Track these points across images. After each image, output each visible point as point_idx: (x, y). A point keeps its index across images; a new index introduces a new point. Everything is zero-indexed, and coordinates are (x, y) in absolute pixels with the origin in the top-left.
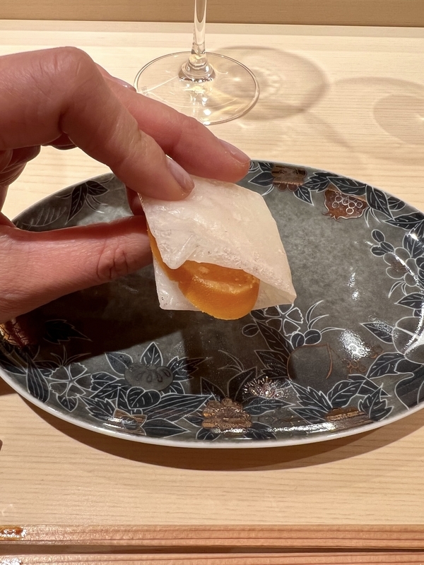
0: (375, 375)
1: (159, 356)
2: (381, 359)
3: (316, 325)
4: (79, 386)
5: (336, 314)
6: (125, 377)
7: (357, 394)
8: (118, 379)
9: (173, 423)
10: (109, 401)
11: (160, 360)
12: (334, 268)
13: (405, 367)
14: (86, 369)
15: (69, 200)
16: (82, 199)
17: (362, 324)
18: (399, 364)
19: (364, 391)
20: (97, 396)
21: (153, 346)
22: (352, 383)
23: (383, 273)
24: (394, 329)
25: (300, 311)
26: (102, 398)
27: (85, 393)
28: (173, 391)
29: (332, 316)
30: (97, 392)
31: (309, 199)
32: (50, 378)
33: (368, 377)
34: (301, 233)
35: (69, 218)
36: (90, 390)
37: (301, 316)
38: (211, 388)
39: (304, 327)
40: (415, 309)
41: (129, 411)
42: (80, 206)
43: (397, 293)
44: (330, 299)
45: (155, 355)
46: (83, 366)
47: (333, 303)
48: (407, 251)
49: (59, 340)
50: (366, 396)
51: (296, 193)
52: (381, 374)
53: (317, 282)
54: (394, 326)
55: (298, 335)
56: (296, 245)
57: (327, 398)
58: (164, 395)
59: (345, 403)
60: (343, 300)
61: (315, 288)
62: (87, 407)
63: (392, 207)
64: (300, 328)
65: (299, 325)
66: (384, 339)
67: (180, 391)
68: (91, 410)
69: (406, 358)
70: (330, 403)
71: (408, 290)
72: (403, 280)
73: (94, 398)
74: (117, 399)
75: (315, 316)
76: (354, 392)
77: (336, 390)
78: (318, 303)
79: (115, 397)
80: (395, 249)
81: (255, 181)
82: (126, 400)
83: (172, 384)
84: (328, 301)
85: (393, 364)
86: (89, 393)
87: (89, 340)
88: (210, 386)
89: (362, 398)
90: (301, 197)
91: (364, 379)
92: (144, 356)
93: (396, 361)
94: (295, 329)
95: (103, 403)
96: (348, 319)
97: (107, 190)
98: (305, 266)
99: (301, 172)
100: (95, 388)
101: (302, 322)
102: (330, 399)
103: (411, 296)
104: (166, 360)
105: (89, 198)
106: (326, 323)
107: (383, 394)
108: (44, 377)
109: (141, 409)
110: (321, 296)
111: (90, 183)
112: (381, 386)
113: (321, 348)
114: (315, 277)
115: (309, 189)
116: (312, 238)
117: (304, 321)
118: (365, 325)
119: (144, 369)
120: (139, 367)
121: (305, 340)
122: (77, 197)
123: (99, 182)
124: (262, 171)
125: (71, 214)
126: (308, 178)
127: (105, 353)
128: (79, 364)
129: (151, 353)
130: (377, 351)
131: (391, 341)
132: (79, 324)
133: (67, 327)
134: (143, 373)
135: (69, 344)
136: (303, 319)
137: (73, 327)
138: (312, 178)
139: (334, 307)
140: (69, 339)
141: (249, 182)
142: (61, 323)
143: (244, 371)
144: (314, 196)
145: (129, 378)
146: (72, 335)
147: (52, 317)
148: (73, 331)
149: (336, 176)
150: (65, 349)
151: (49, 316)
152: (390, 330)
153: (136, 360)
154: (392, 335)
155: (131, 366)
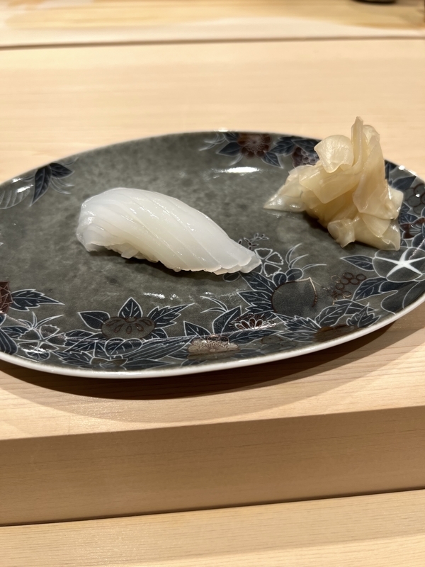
0: (361, 297)
1: (138, 309)
2: (364, 284)
3: (297, 264)
4: (51, 344)
5: (316, 253)
6: (102, 331)
7: (345, 315)
8: (94, 334)
9: (156, 360)
10: (86, 352)
11: (140, 312)
13: (388, 287)
14: (59, 329)
15: (31, 182)
16: (46, 181)
17: (342, 258)
18: (382, 286)
19: (351, 312)
20: (71, 350)
21: (131, 301)
22: (339, 307)
24: (373, 259)
25: (279, 255)
26: (78, 351)
27: (58, 349)
28: (154, 337)
29: (312, 255)
30: (71, 347)
31: (277, 162)
32: (18, 339)
33: (354, 300)
35: (34, 201)
36: (64, 346)
37: (281, 258)
38: (195, 330)
39: (285, 267)
41: (108, 358)
42: (44, 188)
44: (308, 241)
45: (134, 308)
46: (56, 327)
47: (311, 244)
49: (27, 308)
50: (354, 315)
51: (265, 159)
52: (367, 296)
54: (374, 256)
55: (280, 274)
57: (315, 322)
58: (146, 341)
59: (333, 323)
60: (321, 241)
61: (292, 234)
62: (61, 358)
64: (281, 269)
65: (280, 266)
66: (365, 268)
67: (164, 336)
68: (65, 360)
69: (389, 280)
70: (318, 325)
73: (68, 351)
74: (94, 350)
75: (294, 257)
76: (342, 314)
77: (323, 316)
78: (296, 246)
79: (92, 348)
81: (224, 150)
82: (105, 350)
83: (154, 331)
84: (306, 244)
85: (377, 287)
86: (64, 349)
87: (61, 304)
88: (195, 328)
89: (350, 317)
90: (270, 161)
91: (350, 302)
92: (122, 311)
93: (379, 285)
94: (277, 269)
95: (79, 355)
96: (327, 256)
97: (71, 172)
99: (267, 138)
100: (69, 344)
101: (282, 264)
102: (318, 322)
104: (146, 311)
105: (53, 180)
106: (306, 261)
107: (370, 310)
108: (11, 339)
109: (121, 355)
110: (299, 240)
111: (53, 165)
112: (368, 305)
113: (304, 283)
115: (277, 154)
117: (285, 262)
118: (346, 259)
119: (123, 321)
120: (118, 321)
121: (287, 277)
122: (40, 179)
123: (63, 164)
124: (229, 142)
125: (35, 196)
126: (274, 144)
127: (79, 313)
128: (51, 325)
129: (129, 308)
130: (360, 278)
131: (372, 268)
132: (48, 291)
133: (36, 295)
134: (121, 326)
135: (39, 309)
136: (283, 261)
137: (42, 295)
138: (277, 143)
139: (313, 248)
140: (39, 305)
141: (217, 153)
142: (29, 292)
143: (228, 311)
144: (282, 160)
145: (107, 331)
146: (41, 302)
147: (19, 288)
148: (42, 298)
149: (300, 138)
150: (34, 314)
151: (15, 288)
152: (370, 260)
153: (114, 315)
154: (373, 264)
155: (108, 321)
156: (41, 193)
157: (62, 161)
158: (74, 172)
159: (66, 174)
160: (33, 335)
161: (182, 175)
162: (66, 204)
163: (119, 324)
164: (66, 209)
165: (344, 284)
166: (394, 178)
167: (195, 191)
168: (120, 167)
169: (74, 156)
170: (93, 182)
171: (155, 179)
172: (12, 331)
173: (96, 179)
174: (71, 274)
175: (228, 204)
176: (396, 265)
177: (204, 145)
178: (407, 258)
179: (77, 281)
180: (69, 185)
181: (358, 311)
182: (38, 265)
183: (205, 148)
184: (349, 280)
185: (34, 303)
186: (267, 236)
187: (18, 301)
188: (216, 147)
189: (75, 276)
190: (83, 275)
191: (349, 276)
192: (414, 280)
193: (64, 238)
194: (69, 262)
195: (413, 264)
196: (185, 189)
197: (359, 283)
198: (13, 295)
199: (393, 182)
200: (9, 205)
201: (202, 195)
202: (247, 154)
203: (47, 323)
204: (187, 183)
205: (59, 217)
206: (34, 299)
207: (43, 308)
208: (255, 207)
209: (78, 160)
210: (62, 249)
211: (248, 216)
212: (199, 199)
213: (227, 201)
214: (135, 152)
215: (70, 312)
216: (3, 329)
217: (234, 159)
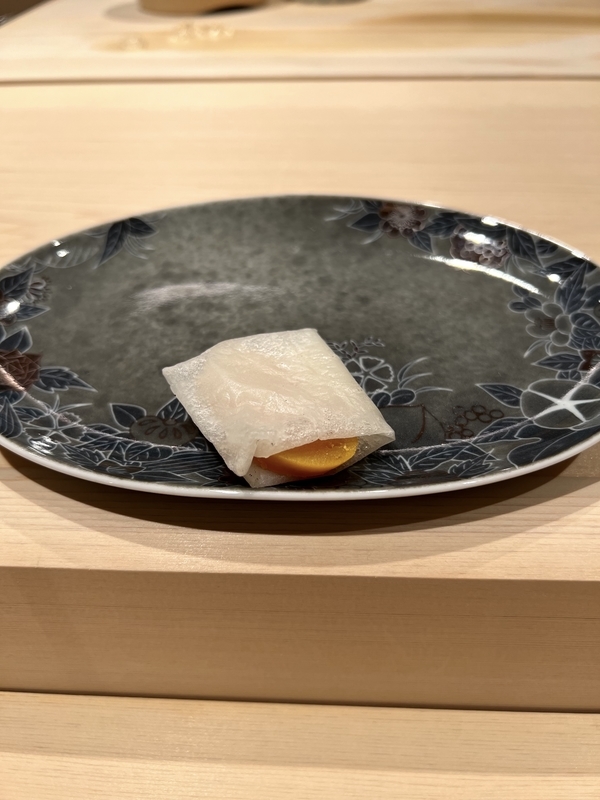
1: (184, 410)
3: (412, 384)
4: (64, 436)
5: (443, 373)
6: (130, 430)
7: (452, 459)
8: (120, 432)
9: (178, 475)
10: (101, 452)
12: (451, 324)
13: (531, 432)
14: (80, 420)
15: (102, 239)
16: (121, 239)
17: (478, 385)
18: (523, 430)
19: (462, 457)
20: (84, 446)
21: (177, 400)
23: (522, 330)
24: (525, 391)
25: (391, 369)
26: (91, 449)
27: (69, 442)
28: (192, 447)
29: (437, 375)
30: (86, 443)
31: (429, 245)
32: (28, 423)
33: (474, 442)
34: (412, 285)
35: (102, 261)
36: (78, 440)
37: (392, 373)
39: (392, 386)
40: (559, 371)
41: (123, 463)
42: (116, 248)
43: (539, 352)
44: (437, 356)
46: (78, 417)
47: (441, 360)
48: (560, 305)
49: (53, 389)
50: (464, 461)
51: (412, 240)
53: (422, 337)
54: (526, 389)
55: (383, 394)
56: (403, 298)
57: (407, 463)
58: (178, 451)
59: (432, 467)
60: (456, 358)
61: (419, 343)
62: (66, 453)
63: (543, 252)
64: (386, 387)
65: (387, 383)
66: (508, 403)
67: (202, 449)
68: (71, 455)
69: (535, 424)
70: (409, 467)
71: (554, 349)
72: (549, 339)
73: (80, 447)
74: (111, 451)
75: (409, 374)
76: (448, 458)
78: (419, 360)
79: (110, 448)
80: (543, 305)
81: (359, 223)
82: (124, 453)
84: (434, 359)
85: (514, 431)
86: (76, 443)
87: (94, 390)
89: (458, 463)
90: (419, 244)
91: (468, 444)
92: (163, 409)
94: (381, 386)
95: (90, 453)
96: (458, 379)
97: (155, 231)
98: (410, 321)
99: (420, 211)
100: (84, 439)
101: (391, 380)
102: (410, 464)
103: (559, 357)
105: (130, 239)
106: (427, 382)
107: (490, 458)
108: (20, 421)
109: (140, 462)
110: (425, 352)
111: (133, 221)
112: (490, 452)
113: (412, 410)
114: (423, 332)
115: (431, 236)
116: (427, 291)
117: (395, 379)
118: (483, 386)
119: (159, 423)
120: (154, 421)
121: (392, 399)
122: (114, 235)
123: (146, 220)
124: (367, 212)
125: (104, 255)
126: (430, 221)
127: (111, 405)
128: (73, 414)
129: (173, 408)
130: (494, 415)
131: (518, 405)
132: (84, 373)
133: (68, 375)
134: (156, 427)
135: (65, 393)
136: (393, 376)
137: (76, 376)
138: (434, 221)
139: (441, 365)
140: (67, 388)
141: (349, 225)
142: (60, 371)
144: (437, 244)
145: (135, 430)
146: (71, 384)
147: (51, 364)
148: (74, 380)
149: (466, 216)
150: (58, 398)
151: (47, 364)
152: (519, 393)
153: (151, 413)
154: (521, 398)
155: (142, 420)
156: (111, 254)
157: (146, 216)
158: (158, 232)
159: (149, 233)
160: (47, 422)
161: (296, 250)
162: (139, 270)
163: (154, 425)
164: (137, 277)
165: (468, 420)
166: (590, 284)
167: (306, 273)
168: (217, 231)
169: (162, 212)
170: (180, 248)
171: (259, 252)
172: (24, 413)
173: (184, 244)
174: (117, 356)
175: (344, 294)
177: (333, 213)
178: (575, 397)
179: (121, 366)
180: (149, 248)
181: (472, 457)
182: (82, 339)
183: (334, 218)
184: (478, 415)
185: (62, 384)
186: (383, 342)
187: (44, 379)
188: (347, 218)
189: (120, 360)
190: (131, 359)
191: (480, 410)
192: (571, 428)
193: (124, 311)
194: (119, 342)
195: (579, 407)
196: (294, 268)
197: (489, 422)
198: (42, 372)
199: (587, 289)
201: (314, 279)
202: (389, 231)
203: (68, 411)
204: (299, 261)
205: (125, 285)
206: (63, 380)
207: (70, 392)
208: (380, 302)
209: (166, 217)
210: (117, 325)
211: (366, 313)
212: (308, 283)
213: (345, 290)
214: (241, 214)
215: (101, 402)
216: (15, 408)
217: (370, 235)
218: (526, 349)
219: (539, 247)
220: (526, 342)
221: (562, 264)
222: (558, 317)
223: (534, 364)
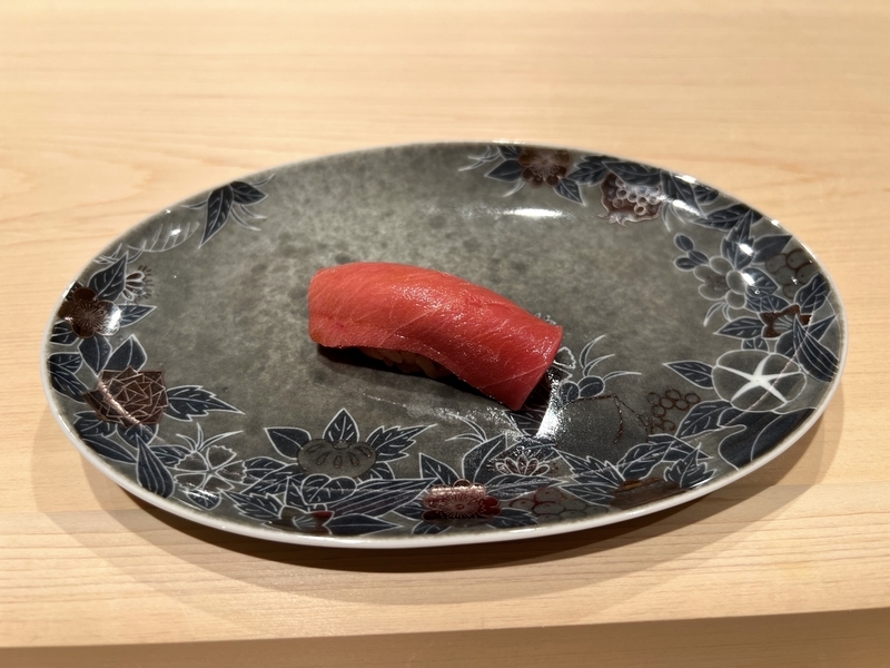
0: (689, 433)
1: (353, 427)
2: (696, 411)
3: (596, 370)
4: (223, 479)
5: (626, 353)
6: (298, 461)
7: (662, 461)
8: (287, 465)
9: (376, 518)
10: (273, 496)
11: (355, 434)
12: (620, 290)
14: (235, 455)
15: (203, 211)
16: (225, 209)
17: (665, 364)
18: (724, 416)
19: (672, 456)
20: (253, 490)
21: (343, 414)
22: (655, 447)
23: (694, 293)
24: (714, 368)
25: (570, 352)
26: (261, 493)
27: (233, 487)
28: (375, 476)
29: (620, 356)
30: (252, 485)
31: (577, 194)
32: (176, 468)
33: (679, 436)
34: (568, 245)
35: (205, 239)
36: (241, 483)
37: (572, 358)
38: (436, 468)
39: (577, 373)
40: (743, 340)
41: (305, 508)
42: (221, 220)
43: (718, 319)
44: (616, 332)
45: (347, 426)
46: (230, 450)
47: (620, 338)
48: (729, 260)
49: (189, 416)
50: (676, 462)
51: (558, 189)
52: (698, 431)
53: (594, 310)
54: (714, 364)
55: (568, 385)
56: (562, 262)
57: (616, 469)
58: (362, 483)
59: (644, 473)
60: (635, 333)
61: (592, 318)
62: (237, 505)
63: (702, 200)
64: (571, 376)
65: (570, 371)
66: (700, 383)
67: (388, 476)
68: (243, 508)
69: (734, 407)
70: (621, 476)
71: (732, 313)
72: (724, 301)
73: (247, 493)
74: (285, 493)
75: (592, 358)
76: (658, 459)
77: (630, 458)
78: (597, 340)
79: (282, 489)
80: (710, 260)
81: (495, 173)
82: (301, 494)
83: (374, 466)
84: (612, 336)
85: (715, 418)
86: (243, 487)
87: (240, 412)
88: (435, 465)
89: (670, 465)
90: (566, 193)
91: (672, 439)
92: (329, 429)
93: (717, 414)
94: (564, 376)
95: (262, 499)
96: (644, 360)
97: (263, 196)
98: (575, 290)
99: (563, 155)
100: (247, 481)
101: (574, 367)
102: (621, 470)
103: (739, 322)
104: (365, 432)
105: (235, 208)
106: (610, 366)
107: (701, 456)
108: (165, 467)
109: (325, 504)
110: (602, 329)
111: (236, 185)
112: (699, 447)
113: (604, 401)
114: (593, 303)
115: (577, 183)
116: (585, 251)
117: (577, 365)
118: (671, 365)
119: (329, 448)
120: (321, 446)
121: (580, 391)
122: (216, 206)
123: (251, 184)
124: (505, 160)
125: (208, 232)
126: (575, 166)
127: (266, 429)
128: (223, 447)
129: (340, 425)
130: (691, 399)
131: (711, 385)
132: (222, 390)
133: (204, 396)
134: (327, 454)
135: (207, 420)
136: (575, 362)
137: (213, 396)
138: (579, 165)
139: (622, 343)
140: (207, 413)
141: (486, 175)
142: (192, 391)
143: (487, 441)
144: (585, 193)
145: (305, 462)
146: (211, 407)
147: (177, 383)
148: (213, 401)
149: (616, 159)
150: (199, 428)
151: (173, 382)
152: (709, 370)
153: (316, 436)
154: (712, 376)
155: (308, 445)
156: (216, 228)
157: (250, 179)
158: (267, 196)
159: (256, 199)
160: (195, 464)
161: (432, 210)
162: (254, 246)
163: (325, 450)
164: (254, 256)
165: (665, 408)
166: (757, 234)
167: (448, 236)
168: (337, 191)
169: (269, 172)
170: (296, 214)
171: (389, 214)
172: (166, 454)
173: (300, 209)
174: (257, 365)
175: (496, 261)
176: (747, 381)
177: (467, 163)
178: (768, 371)
179: (265, 377)
180: (259, 217)
181: (683, 456)
182: (208, 346)
183: (469, 168)
184: (674, 401)
185: (200, 408)
186: (552, 318)
187: (176, 404)
188: (484, 168)
189: (262, 369)
190: (274, 367)
191: (674, 395)
192: (773, 411)
193: (249, 304)
194: (255, 345)
195: (773, 383)
196: (433, 231)
197: (688, 408)
198: (170, 394)
199: (755, 241)
200: (168, 246)
201: (459, 244)
202: (531, 179)
203: (218, 443)
204: (437, 223)
205: (242, 268)
206: (199, 402)
207: (212, 418)
208: (538, 269)
209: (274, 178)
210: (245, 323)
211: (526, 283)
212: (453, 250)
213: (495, 256)
214: (362, 169)
215: (253, 427)
216: (154, 449)
217: (512, 187)
218: (704, 315)
219: (699, 193)
220: (703, 308)
221: (724, 212)
222: (728, 274)
223: (716, 333)
